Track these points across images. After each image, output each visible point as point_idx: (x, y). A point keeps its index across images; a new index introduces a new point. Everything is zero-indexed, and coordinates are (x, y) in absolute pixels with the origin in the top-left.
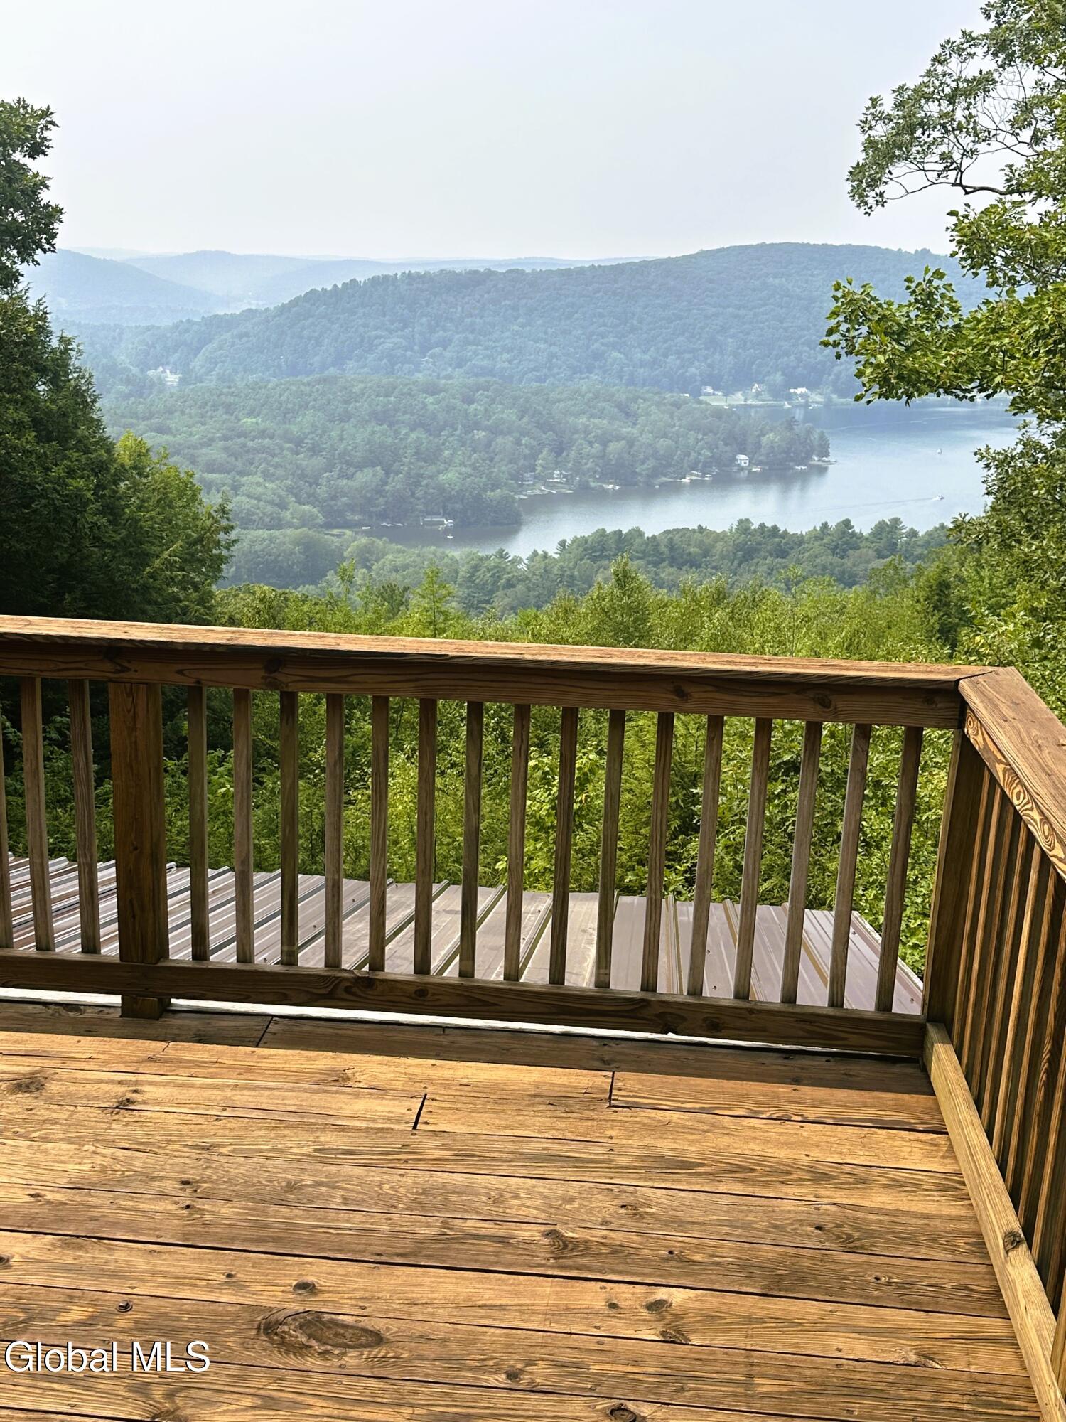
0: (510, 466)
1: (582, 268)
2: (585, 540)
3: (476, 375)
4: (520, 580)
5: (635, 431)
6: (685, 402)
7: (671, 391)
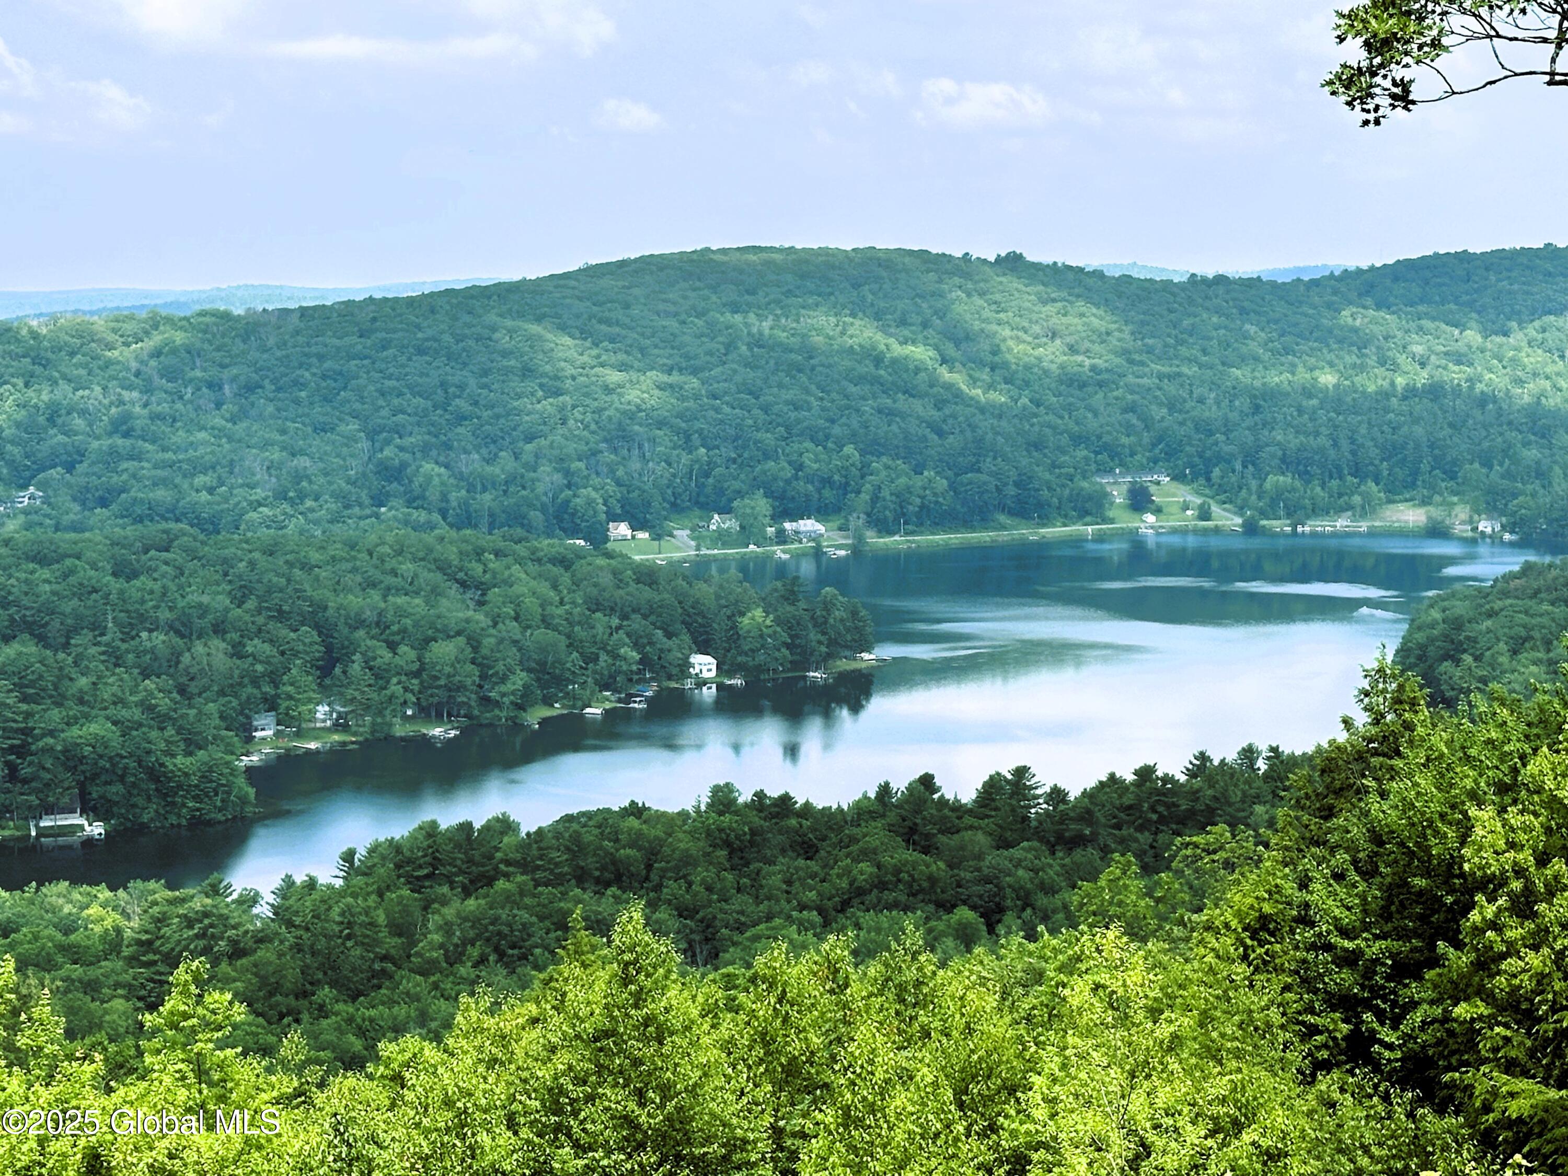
0: (223, 700)
1: (349, 303)
2: (395, 847)
3: (139, 520)
4: (260, 941)
5: (481, 618)
6: (579, 554)
7: (549, 535)
